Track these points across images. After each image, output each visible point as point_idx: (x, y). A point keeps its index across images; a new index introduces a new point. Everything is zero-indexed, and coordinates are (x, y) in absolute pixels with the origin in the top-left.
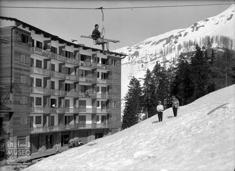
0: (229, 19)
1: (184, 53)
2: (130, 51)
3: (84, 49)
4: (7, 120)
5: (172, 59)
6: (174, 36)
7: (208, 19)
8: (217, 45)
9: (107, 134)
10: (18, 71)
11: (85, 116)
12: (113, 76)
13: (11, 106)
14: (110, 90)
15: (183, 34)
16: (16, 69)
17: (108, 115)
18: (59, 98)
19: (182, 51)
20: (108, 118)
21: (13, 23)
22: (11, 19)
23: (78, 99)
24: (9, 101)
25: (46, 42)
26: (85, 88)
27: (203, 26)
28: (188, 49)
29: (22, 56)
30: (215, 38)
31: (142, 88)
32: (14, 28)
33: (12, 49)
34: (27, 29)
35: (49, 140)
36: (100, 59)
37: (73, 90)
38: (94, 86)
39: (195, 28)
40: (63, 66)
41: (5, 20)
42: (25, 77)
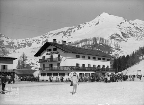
0: (97, 24)
2: (43, 39)
6: (68, 32)
7: (86, 23)
15: (73, 31)
27: (83, 27)
39: (79, 28)
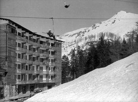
0: (113, 23)
1: (89, 42)
3: (42, 38)
4: (4, 77)
5: (82, 45)
6: (82, 32)
7: (102, 22)
8: (107, 37)
9: (54, 86)
10: (10, 49)
11: (42, 76)
12: (58, 53)
13: (6, 69)
14: (56, 61)
15: (87, 30)
16: (9, 47)
17: (55, 75)
18: (29, 65)
19: (87, 40)
20: (55, 77)
21: (7, 22)
22: (6, 20)
23: (39, 66)
24: (5, 66)
25: (23, 33)
26: (42, 60)
27: (98, 26)
28: (91, 40)
29: (11, 40)
30: (106, 34)
31: (70, 61)
32: (8, 24)
33: (7, 36)
34: (14, 26)
35: (24, 89)
36: (50, 44)
37: (36, 61)
38: (47, 59)
39: (94, 28)
40: (31, 47)
41: (2, 20)
42: (13, 52)
